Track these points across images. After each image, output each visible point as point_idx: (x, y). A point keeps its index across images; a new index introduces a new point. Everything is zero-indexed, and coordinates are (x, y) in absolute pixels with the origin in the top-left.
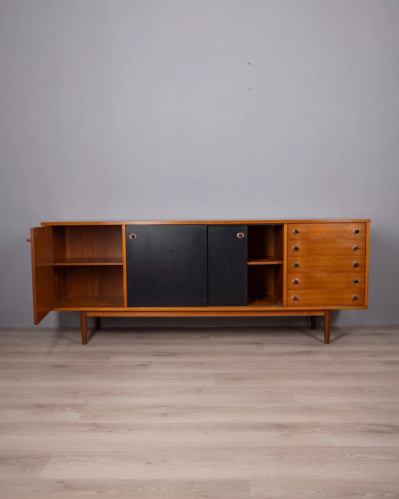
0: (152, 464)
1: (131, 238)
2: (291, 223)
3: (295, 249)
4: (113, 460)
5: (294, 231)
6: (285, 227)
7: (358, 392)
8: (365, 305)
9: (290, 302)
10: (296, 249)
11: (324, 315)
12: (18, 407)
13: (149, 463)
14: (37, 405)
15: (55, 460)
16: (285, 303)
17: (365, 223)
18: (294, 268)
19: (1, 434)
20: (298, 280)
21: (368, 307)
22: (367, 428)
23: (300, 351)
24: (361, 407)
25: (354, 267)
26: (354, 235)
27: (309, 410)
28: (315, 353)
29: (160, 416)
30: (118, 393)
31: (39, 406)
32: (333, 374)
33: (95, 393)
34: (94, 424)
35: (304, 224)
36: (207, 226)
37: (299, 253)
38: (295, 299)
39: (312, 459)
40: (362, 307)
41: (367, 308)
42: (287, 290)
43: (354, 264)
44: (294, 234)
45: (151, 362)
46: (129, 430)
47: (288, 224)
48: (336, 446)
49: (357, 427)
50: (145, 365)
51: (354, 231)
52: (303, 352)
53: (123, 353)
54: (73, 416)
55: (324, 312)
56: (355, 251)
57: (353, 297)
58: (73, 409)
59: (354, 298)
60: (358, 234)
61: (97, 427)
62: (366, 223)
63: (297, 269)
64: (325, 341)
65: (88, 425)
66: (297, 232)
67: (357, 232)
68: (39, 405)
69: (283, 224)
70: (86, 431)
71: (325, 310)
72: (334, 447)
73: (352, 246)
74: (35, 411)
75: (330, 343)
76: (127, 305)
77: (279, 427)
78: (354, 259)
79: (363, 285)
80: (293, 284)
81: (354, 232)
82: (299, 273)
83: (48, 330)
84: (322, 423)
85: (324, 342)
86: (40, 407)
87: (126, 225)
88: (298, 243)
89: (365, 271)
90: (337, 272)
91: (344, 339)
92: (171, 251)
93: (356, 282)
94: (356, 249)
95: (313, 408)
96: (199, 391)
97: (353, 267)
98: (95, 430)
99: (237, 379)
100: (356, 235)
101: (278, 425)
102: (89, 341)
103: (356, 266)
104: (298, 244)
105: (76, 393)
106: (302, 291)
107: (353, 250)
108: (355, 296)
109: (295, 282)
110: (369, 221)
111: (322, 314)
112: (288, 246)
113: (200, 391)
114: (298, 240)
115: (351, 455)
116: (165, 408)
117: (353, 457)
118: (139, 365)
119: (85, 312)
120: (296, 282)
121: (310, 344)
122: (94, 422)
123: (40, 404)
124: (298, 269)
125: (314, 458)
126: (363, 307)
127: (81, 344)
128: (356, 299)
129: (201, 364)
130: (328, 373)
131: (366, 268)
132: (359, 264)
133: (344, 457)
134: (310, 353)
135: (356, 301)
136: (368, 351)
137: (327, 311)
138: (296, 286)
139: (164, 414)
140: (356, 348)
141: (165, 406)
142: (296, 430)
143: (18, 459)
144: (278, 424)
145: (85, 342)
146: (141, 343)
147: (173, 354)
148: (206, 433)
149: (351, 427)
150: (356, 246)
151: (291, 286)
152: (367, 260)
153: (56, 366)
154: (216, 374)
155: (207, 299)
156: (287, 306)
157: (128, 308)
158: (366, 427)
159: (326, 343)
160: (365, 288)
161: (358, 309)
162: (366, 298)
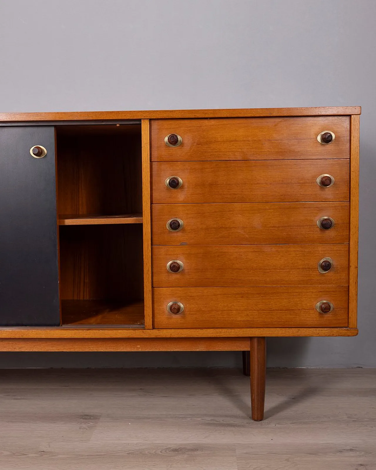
2: (160, 118)
3: (170, 183)
5: (166, 138)
6: (145, 127)
8: (350, 326)
9: (163, 318)
10: (175, 184)
11: (249, 350)
16: (148, 320)
17: (348, 116)
18: (169, 232)
20: (182, 263)
21: (356, 329)
25: (321, 229)
26: (321, 149)
35: (193, 121)
37: (181, 196)
38: (175, 310)
40: (343, 331)
41: (355, 332)
42: (153, 287)
43: (322, 222)
44: (166, 146)
47: (152, 122)
51: (319, 137)
55: (249, 343)
56: (322, 189)
57: (318, 304)
59: (321, 307)
60: (329, 147)
62: (350, 116)
63: (178, 235)
64: (252, 413)
66: (174, 141)
67: (327, 139)
69: (140, 120)
71: (251, 339)
73: (315, 177)
75: (267, 418)
78: (320, 210)
79: (344, 275)
80: (168, 272)
81: (319, 140)
82: (182, 244)
88: (178, 169)
89: (349, 240)
90: (278, 242)
93: (326, 267)
94: (325, 183)
97: (318, 230)
100: (325, 148)
103: (326, 225)
104: (178, 172)
106: (194, 291)
107: (318, 187)
108: (324, 304)
109: (172, 267)
110: (359, 111)
111: (244, 347)
112: (154, 176)
114: (178, 162)
120: (175, 268)
124: (180, 234)
126: (345, 331)
128: (325, 309)
131: (351, 233)
132: (334, 222)
135: (328, 316)
137: (256, 340)
138: (175, 277)
150: (325, 175)
151: (163, 277)
152: (353, 212)
156: (154, 328)
159: (255, 420)
160: (349, 282)
161: (333, 335)
162: (352, 306)
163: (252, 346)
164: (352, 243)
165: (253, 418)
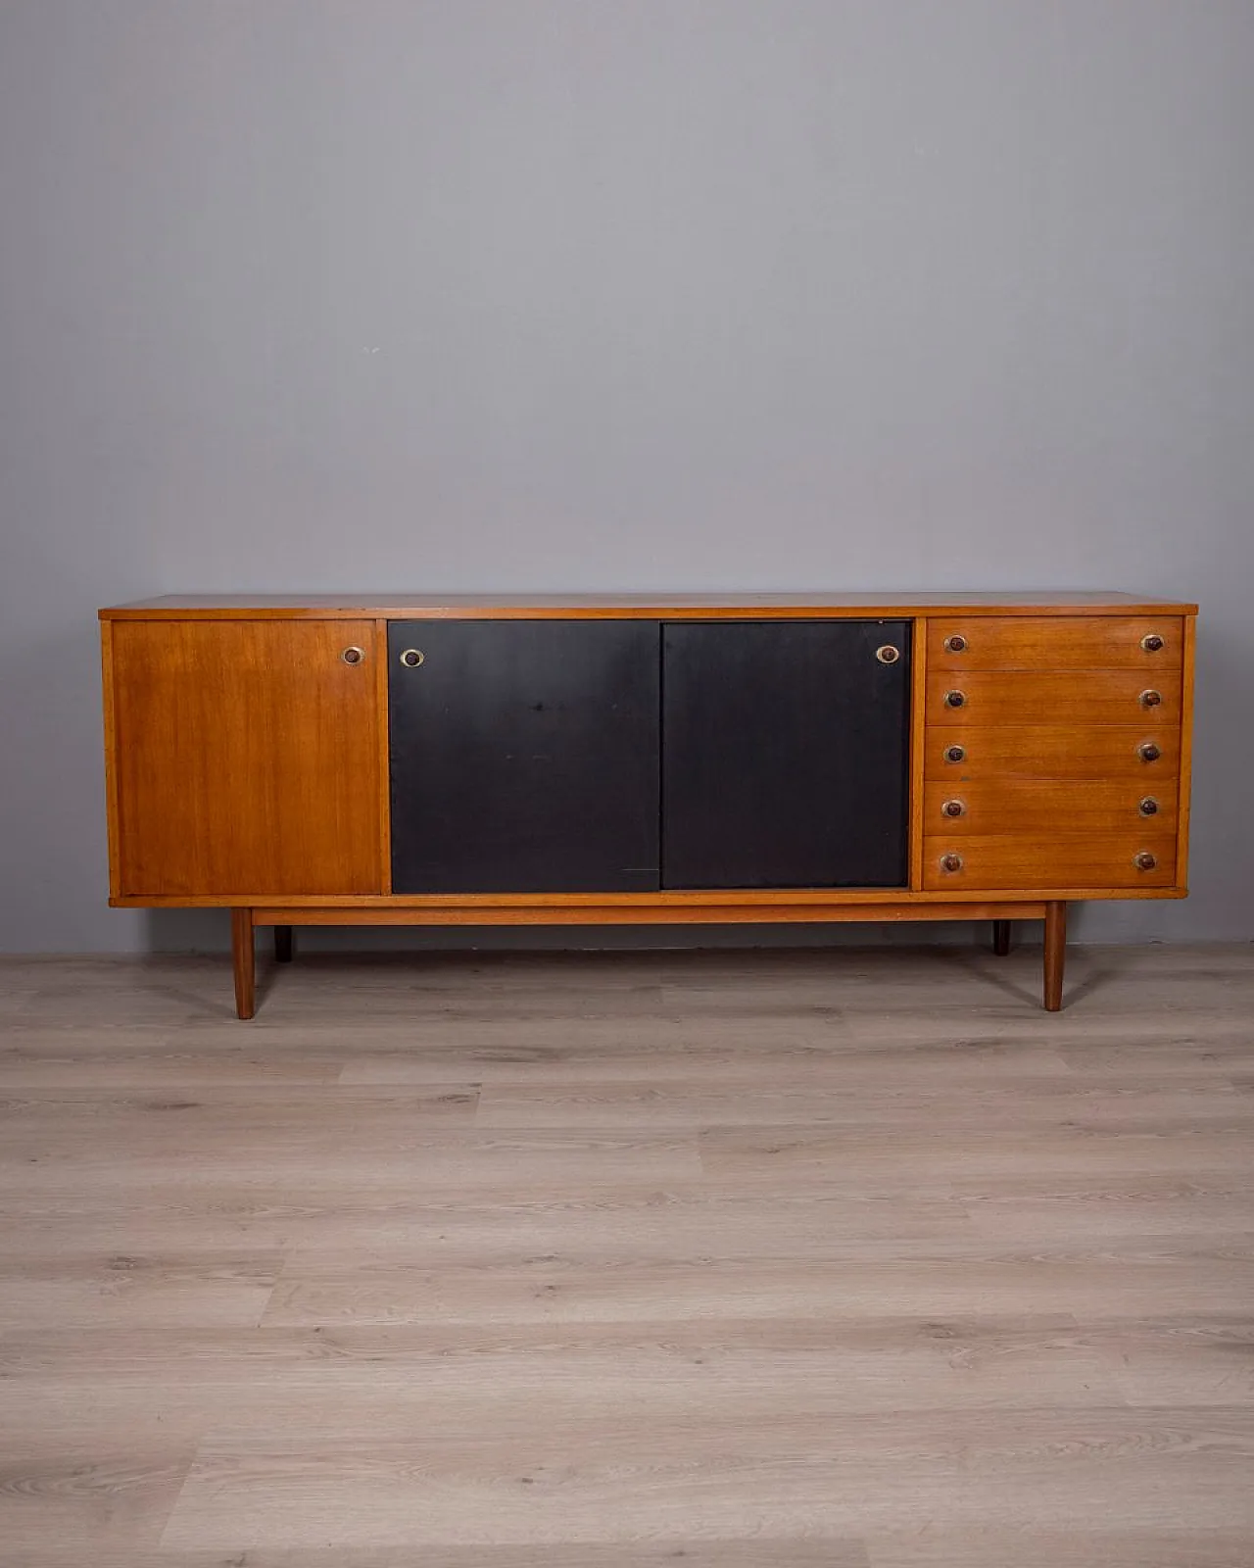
0: (535, 1484)
1: (404, 662)
2: (939, 616)
3: (950, 700)
4: (403, 1473)
5: (947, 642)
6: (920, 628)
7: (1176, 1194)
8: (1178, 884)
9: (935, 877)
10: (956, 701)
11: (1044, 917)
12: (47, 1269)
13: (525, 1481)
14: (112, 1260)
15: (206, 1476)
16: (916, 880)
17: (1181, 616)
18: (947, 763)
19: (4, 1375)
20: (961, 805)
21: (1187, 890)
22: (1224, 1334)
23: (968, 1041)
24: (1196, 1254)
25: (1143, 761)
26: (1143, 657)
27: (1026, 1265)
28: (1018, 1044)
29: (538, 1296)
30: (383, 1208)
31: (122, 1263)
32: (1090, 1130)
33: (309, 1210)
34: (318, 1330)
35: (982, 620)
36: (662, 625)
37: (963, 715)
38: (951, 866)
39: (1061, 1454)
40: (1168, 892)
41: (1183, 893)
42: (924, 836)
43: (1145, 752)
44: (947, 651)
45: (478, 1085)
46: (442, 1353)
47: (930, 620)
48: (1130, 1403)
49: (1194, 1331)
50: (459, 1100)
51: (1143, 642)
52: (975, 1045)
53: (382, 1053)
54: (246, 1303)
55: (1044, 908)
56: (1147, 709)
57: (1137, 857)
58: (241, 1274)
59: (1141, 860)
60: (1156, 654)
61: (331, 1344)
62: (1184, 616)
63: (961, 768)
64: (1046, 1001)
65: (299, 1334)
66: (957, 645)
67: (1154, 646)
68: (120, 1259)
69: (914, 618)
70: (298, 1359)
71: (1047, 903)
72: (1126, 1409)
73: (1137, 693)
74: (110, 1285)
75: (1064, 1008)
76: (390, 888)
77: (939, 1332)
78: (1144, 735)
79: (1171, 820)
80: (944, 816)
81: (1143, 646)
82: (963, 779)
83: (114, 962)
84: (1075, 1316)
85: (1043, 1006)
86: (128, 1268)
87: (388, 620)
88: (959, 680)
89: (1179, 773)
90: (1088, 776)
91: (1104, 993)
92: (539, 708)
93: (1151, 809)
94: (1149, 702)
95: (1038, 1258)
96: (656, 1198)
97: (1139, 761)
98: (326, 1354)
99: (777, 1151)
100: (1152, 656)
101: (934, 1326)
102: (259, 1005)
103: (1150, 756)
104: (960, 685)
105: (242, 1209)
106: (974, 841)
107: (1141, 706)
108: (1145, 856)
109: (949, 809)
110: (1194, 609)
111: (1038, 914)
112: (929, 692)
113: (660, 1197)
114: (962, 673)
115: (1187, 1439)
116: (547, 1265)
117: (1194, 1446)
118: (443, 1099)
119: (247, 911)
120: (954, 811)
121: (998, 1015)
122: (320, 1322)
123: (127, 1256)
124: (961, 765)
125: (1068, 1451)
126: (1171, 893)
127: (234, 1018)
128: (1148, 865)
129: (647, 1094)
130: (1071, 1124)
131: (1182, 766)
132: (1160, 751)
133: (1164, 1448)
134: (1002, 1046)
135: (1149, 872)
136: (1188, 1041)
137: (1055, 906)
138: (954, 822)
139: (551, 1287)
140: (1150, 1030)
141: (550, 1258)
142: (997, 1345)
143: (75, 1474)
144: (937, 1322)
145: (246, 1010)
146: (439, 1012)
147: (548, 1055)
148: (699, 1362)
149: (1171, 1331)
150: (1150, 691)
151: (938, 822)
152: (1185, 739)
153: (157, 1106)
154: (704, 1133)
155: (661, 868)
156: (923, 890)
157: (394, 897)
158: (1218, 1329)
159: (1049, 1010)
160: (1178, 829)
161: (1157, 898)
162: (1180, 860)
163: (1048, 913)
164: (1182, 778)
165: (1047, 1008)
